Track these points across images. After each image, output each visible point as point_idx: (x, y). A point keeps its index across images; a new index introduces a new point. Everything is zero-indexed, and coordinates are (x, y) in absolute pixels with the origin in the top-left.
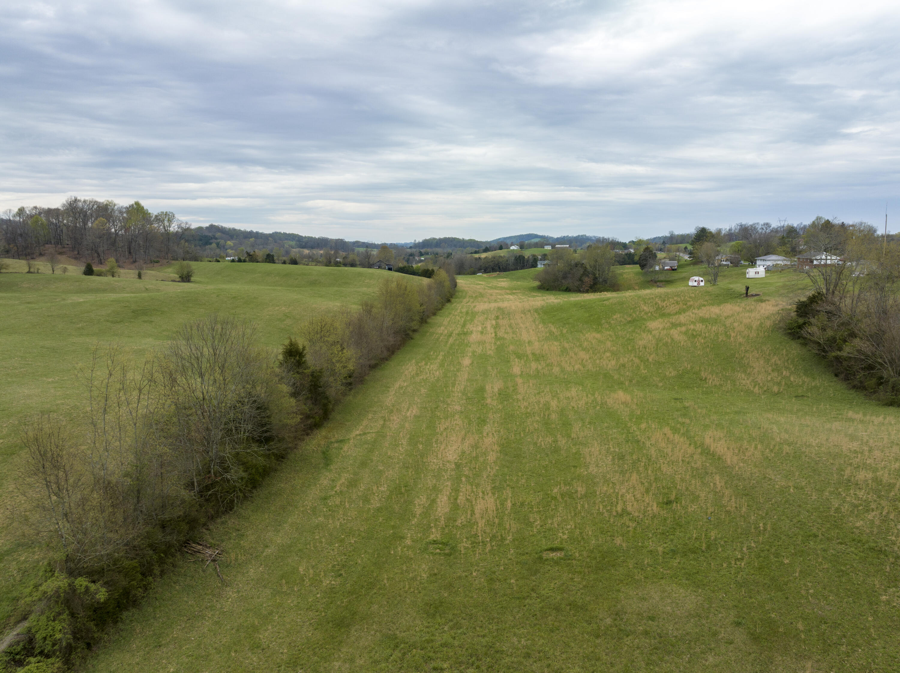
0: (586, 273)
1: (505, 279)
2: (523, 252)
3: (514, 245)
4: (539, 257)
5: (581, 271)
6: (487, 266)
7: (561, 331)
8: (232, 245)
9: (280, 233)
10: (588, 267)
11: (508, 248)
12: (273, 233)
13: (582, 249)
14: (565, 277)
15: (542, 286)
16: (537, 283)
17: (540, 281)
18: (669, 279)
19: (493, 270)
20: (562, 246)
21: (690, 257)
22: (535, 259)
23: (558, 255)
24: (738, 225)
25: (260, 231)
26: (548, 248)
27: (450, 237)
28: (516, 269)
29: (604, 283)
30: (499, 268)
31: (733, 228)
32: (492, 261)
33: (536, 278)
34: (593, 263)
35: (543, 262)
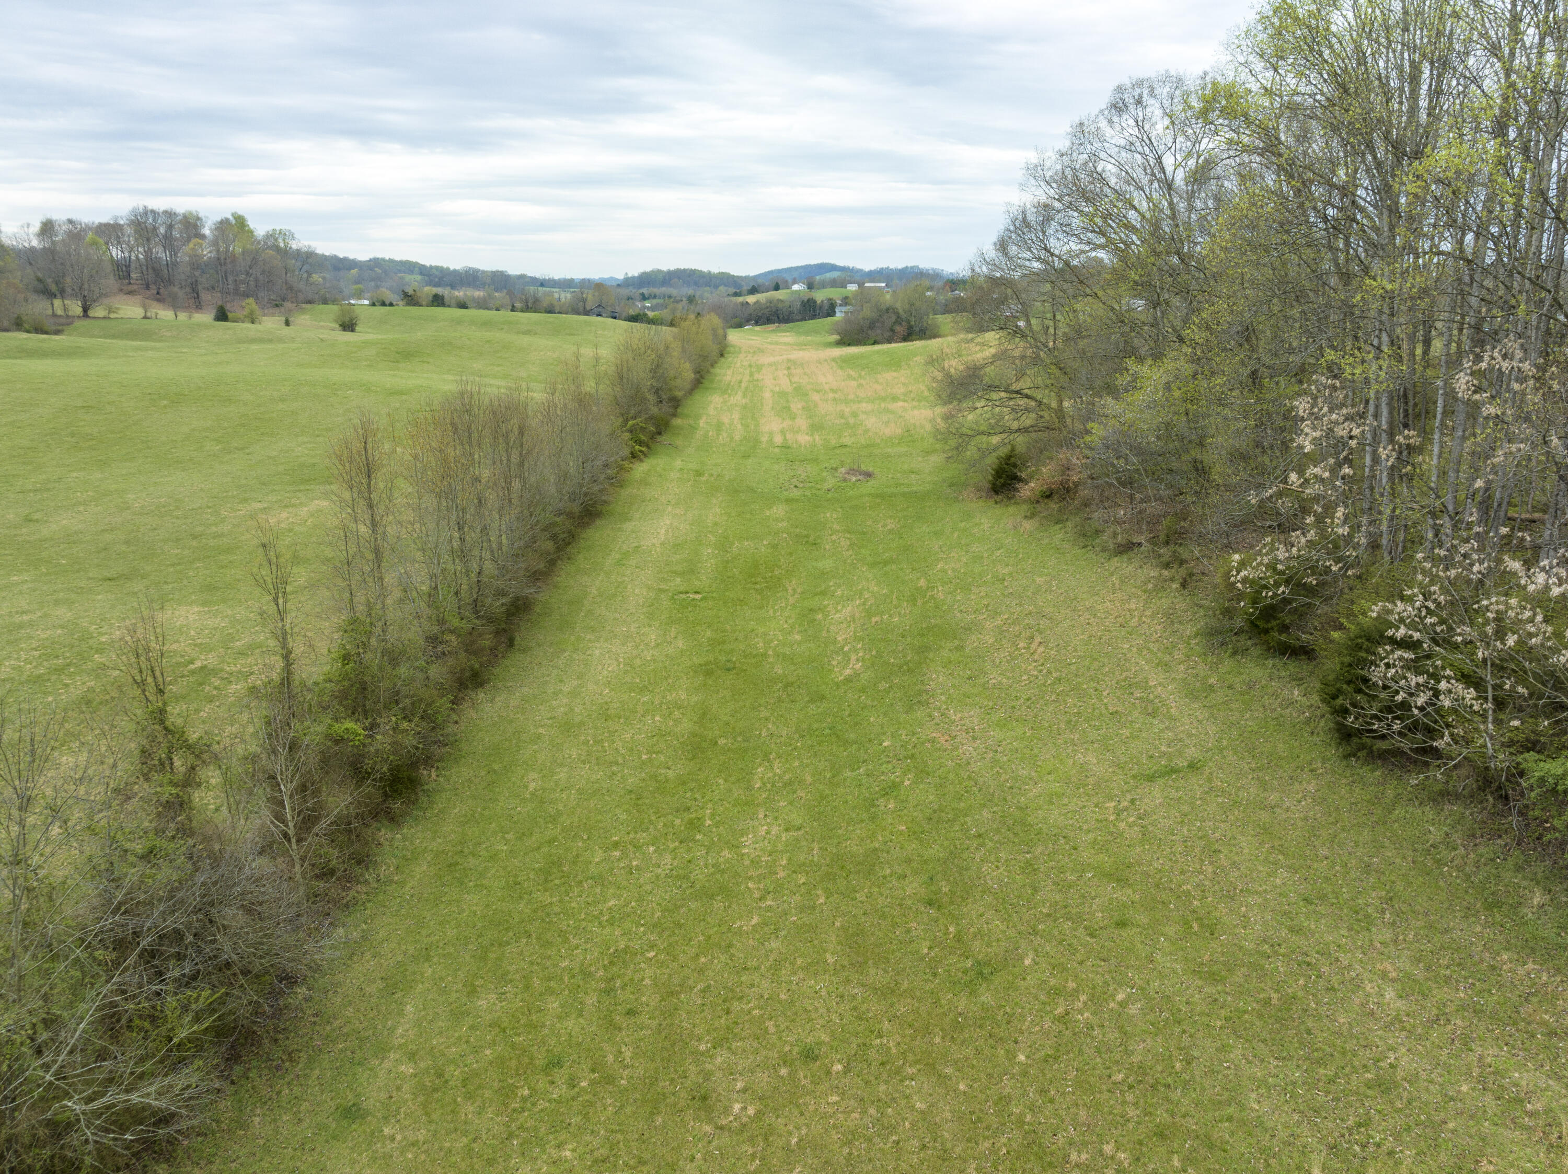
0: (899, 321)
1: (788, 334)
2: (813, 293)
3: (797, 283)
4: (839, 302)
5: (894, 318)
6: (759, 314)
10: (901, 311)
11: (788, 287)
12: (372, 259)
14: (872, 326)
15: (841, 339)
16: (836, 337)
17: (839, 334)
19: (769, 321)
20: (876, 284)
22: (832, 304)
23: (864, 296)
26: (853, 287)
27: (685, 268)
28: (804, 319)
29: (919, 331)
30: (778, 317)
32: (767, 307)
33: (833, 330)
34: (907, 307)
35: (844, 309)
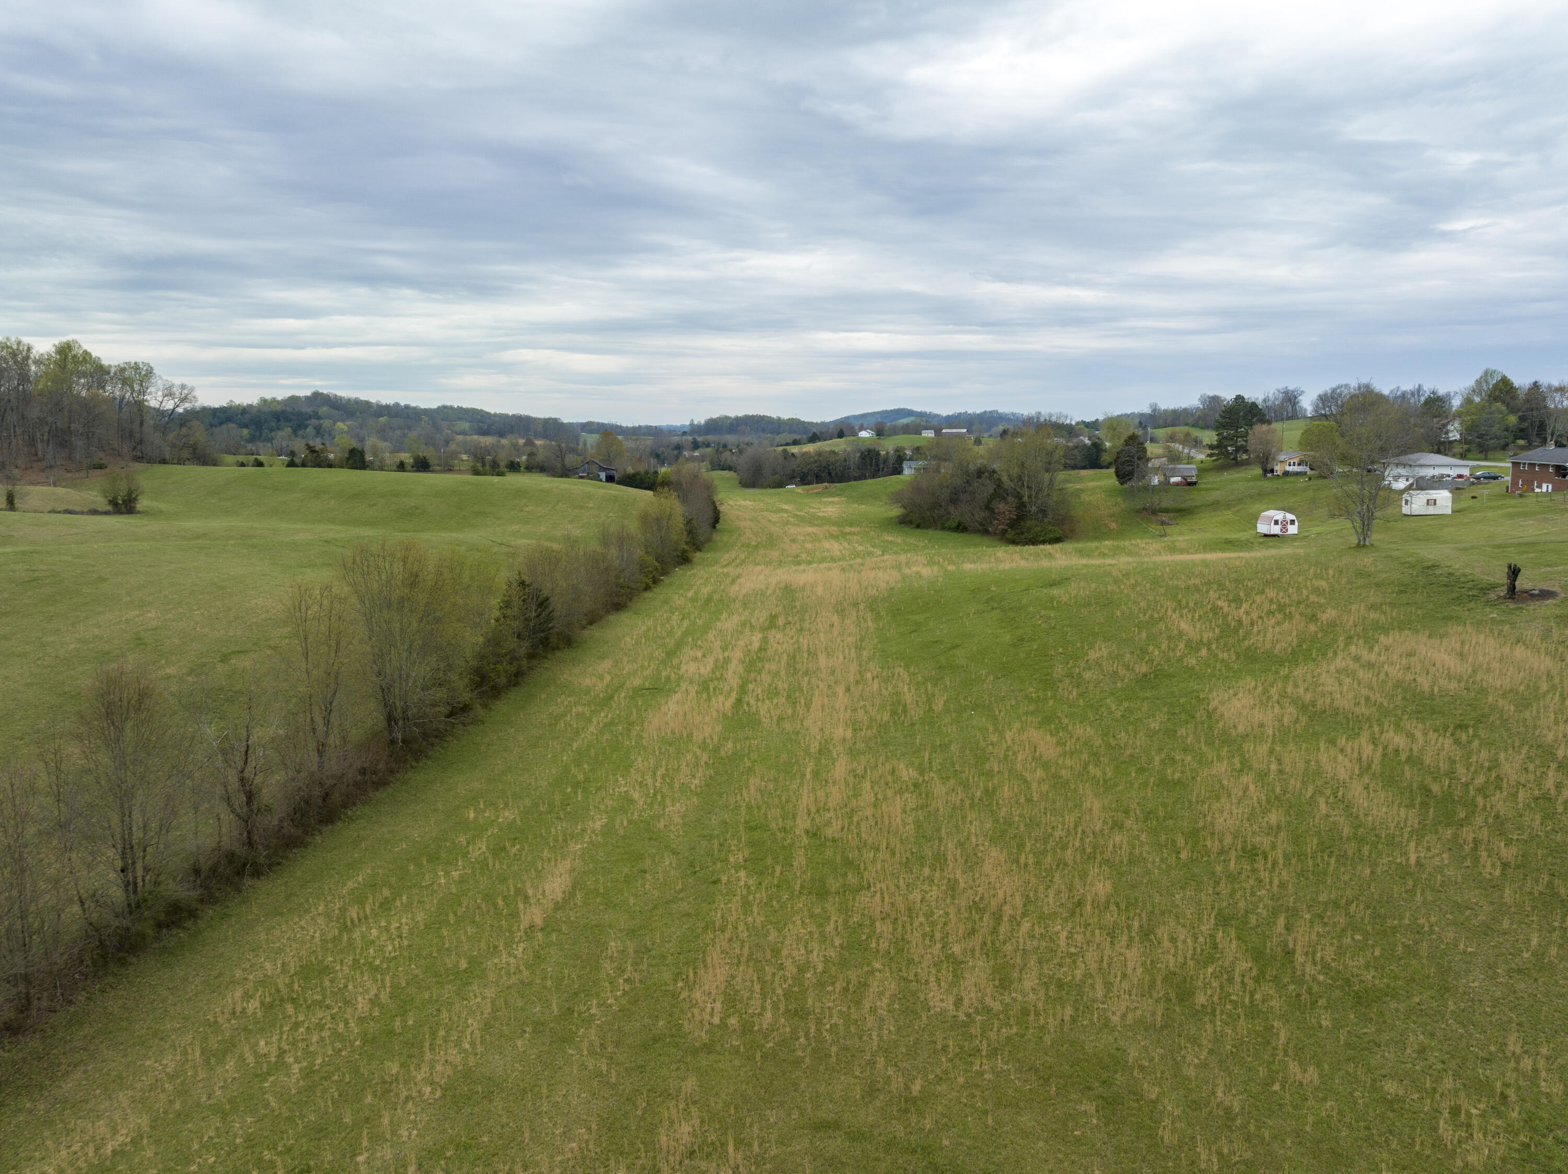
0: (1000, 493)
1: (837, 499)
2: (881, 441)
3: (865, 429)
4: (908, 453)
5: (990, 488)
6: (805, 470)
7: (930, 699)
8: (346, 428)
9: (451, 408)
10: (1005, 479)
11: (855, 434)
12: (439, 408)
13: (990, 436)
14: (954, 500)
15: (907, 515)
16: (896, 511)
17: (904, 506)
18: (1183, 506)
19: (819, 479)
20: (954, 431)
21: (1210, 455)
22: (899, 457)
23: (941, 449)
24: (1279, 391)
25: (413, 404)
26: (929, 434)
27: (755, 414)
28: (862, 477)
29: (1040, 515)
30: (830, 474)
31: (1272, 398)
32: (816, 462)
33: (896, 498)
34: (1015, 471)
35: (914, 464)
